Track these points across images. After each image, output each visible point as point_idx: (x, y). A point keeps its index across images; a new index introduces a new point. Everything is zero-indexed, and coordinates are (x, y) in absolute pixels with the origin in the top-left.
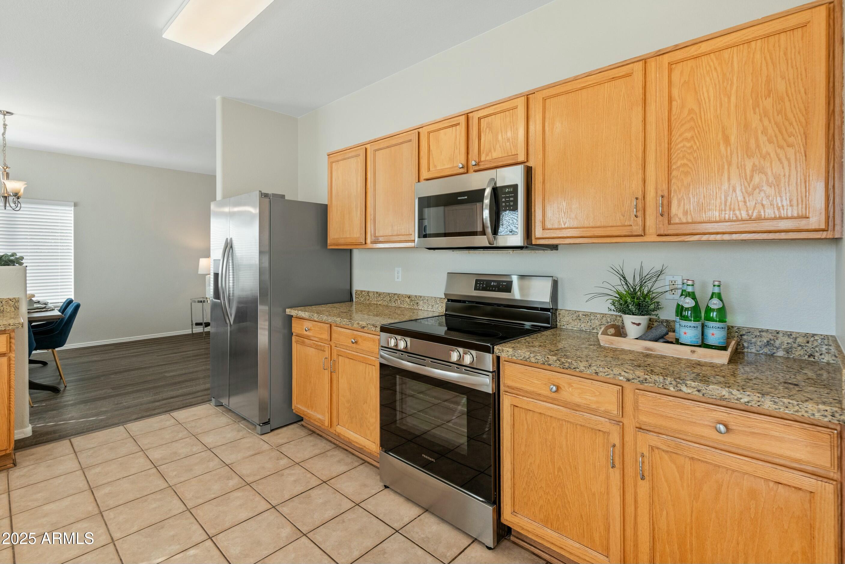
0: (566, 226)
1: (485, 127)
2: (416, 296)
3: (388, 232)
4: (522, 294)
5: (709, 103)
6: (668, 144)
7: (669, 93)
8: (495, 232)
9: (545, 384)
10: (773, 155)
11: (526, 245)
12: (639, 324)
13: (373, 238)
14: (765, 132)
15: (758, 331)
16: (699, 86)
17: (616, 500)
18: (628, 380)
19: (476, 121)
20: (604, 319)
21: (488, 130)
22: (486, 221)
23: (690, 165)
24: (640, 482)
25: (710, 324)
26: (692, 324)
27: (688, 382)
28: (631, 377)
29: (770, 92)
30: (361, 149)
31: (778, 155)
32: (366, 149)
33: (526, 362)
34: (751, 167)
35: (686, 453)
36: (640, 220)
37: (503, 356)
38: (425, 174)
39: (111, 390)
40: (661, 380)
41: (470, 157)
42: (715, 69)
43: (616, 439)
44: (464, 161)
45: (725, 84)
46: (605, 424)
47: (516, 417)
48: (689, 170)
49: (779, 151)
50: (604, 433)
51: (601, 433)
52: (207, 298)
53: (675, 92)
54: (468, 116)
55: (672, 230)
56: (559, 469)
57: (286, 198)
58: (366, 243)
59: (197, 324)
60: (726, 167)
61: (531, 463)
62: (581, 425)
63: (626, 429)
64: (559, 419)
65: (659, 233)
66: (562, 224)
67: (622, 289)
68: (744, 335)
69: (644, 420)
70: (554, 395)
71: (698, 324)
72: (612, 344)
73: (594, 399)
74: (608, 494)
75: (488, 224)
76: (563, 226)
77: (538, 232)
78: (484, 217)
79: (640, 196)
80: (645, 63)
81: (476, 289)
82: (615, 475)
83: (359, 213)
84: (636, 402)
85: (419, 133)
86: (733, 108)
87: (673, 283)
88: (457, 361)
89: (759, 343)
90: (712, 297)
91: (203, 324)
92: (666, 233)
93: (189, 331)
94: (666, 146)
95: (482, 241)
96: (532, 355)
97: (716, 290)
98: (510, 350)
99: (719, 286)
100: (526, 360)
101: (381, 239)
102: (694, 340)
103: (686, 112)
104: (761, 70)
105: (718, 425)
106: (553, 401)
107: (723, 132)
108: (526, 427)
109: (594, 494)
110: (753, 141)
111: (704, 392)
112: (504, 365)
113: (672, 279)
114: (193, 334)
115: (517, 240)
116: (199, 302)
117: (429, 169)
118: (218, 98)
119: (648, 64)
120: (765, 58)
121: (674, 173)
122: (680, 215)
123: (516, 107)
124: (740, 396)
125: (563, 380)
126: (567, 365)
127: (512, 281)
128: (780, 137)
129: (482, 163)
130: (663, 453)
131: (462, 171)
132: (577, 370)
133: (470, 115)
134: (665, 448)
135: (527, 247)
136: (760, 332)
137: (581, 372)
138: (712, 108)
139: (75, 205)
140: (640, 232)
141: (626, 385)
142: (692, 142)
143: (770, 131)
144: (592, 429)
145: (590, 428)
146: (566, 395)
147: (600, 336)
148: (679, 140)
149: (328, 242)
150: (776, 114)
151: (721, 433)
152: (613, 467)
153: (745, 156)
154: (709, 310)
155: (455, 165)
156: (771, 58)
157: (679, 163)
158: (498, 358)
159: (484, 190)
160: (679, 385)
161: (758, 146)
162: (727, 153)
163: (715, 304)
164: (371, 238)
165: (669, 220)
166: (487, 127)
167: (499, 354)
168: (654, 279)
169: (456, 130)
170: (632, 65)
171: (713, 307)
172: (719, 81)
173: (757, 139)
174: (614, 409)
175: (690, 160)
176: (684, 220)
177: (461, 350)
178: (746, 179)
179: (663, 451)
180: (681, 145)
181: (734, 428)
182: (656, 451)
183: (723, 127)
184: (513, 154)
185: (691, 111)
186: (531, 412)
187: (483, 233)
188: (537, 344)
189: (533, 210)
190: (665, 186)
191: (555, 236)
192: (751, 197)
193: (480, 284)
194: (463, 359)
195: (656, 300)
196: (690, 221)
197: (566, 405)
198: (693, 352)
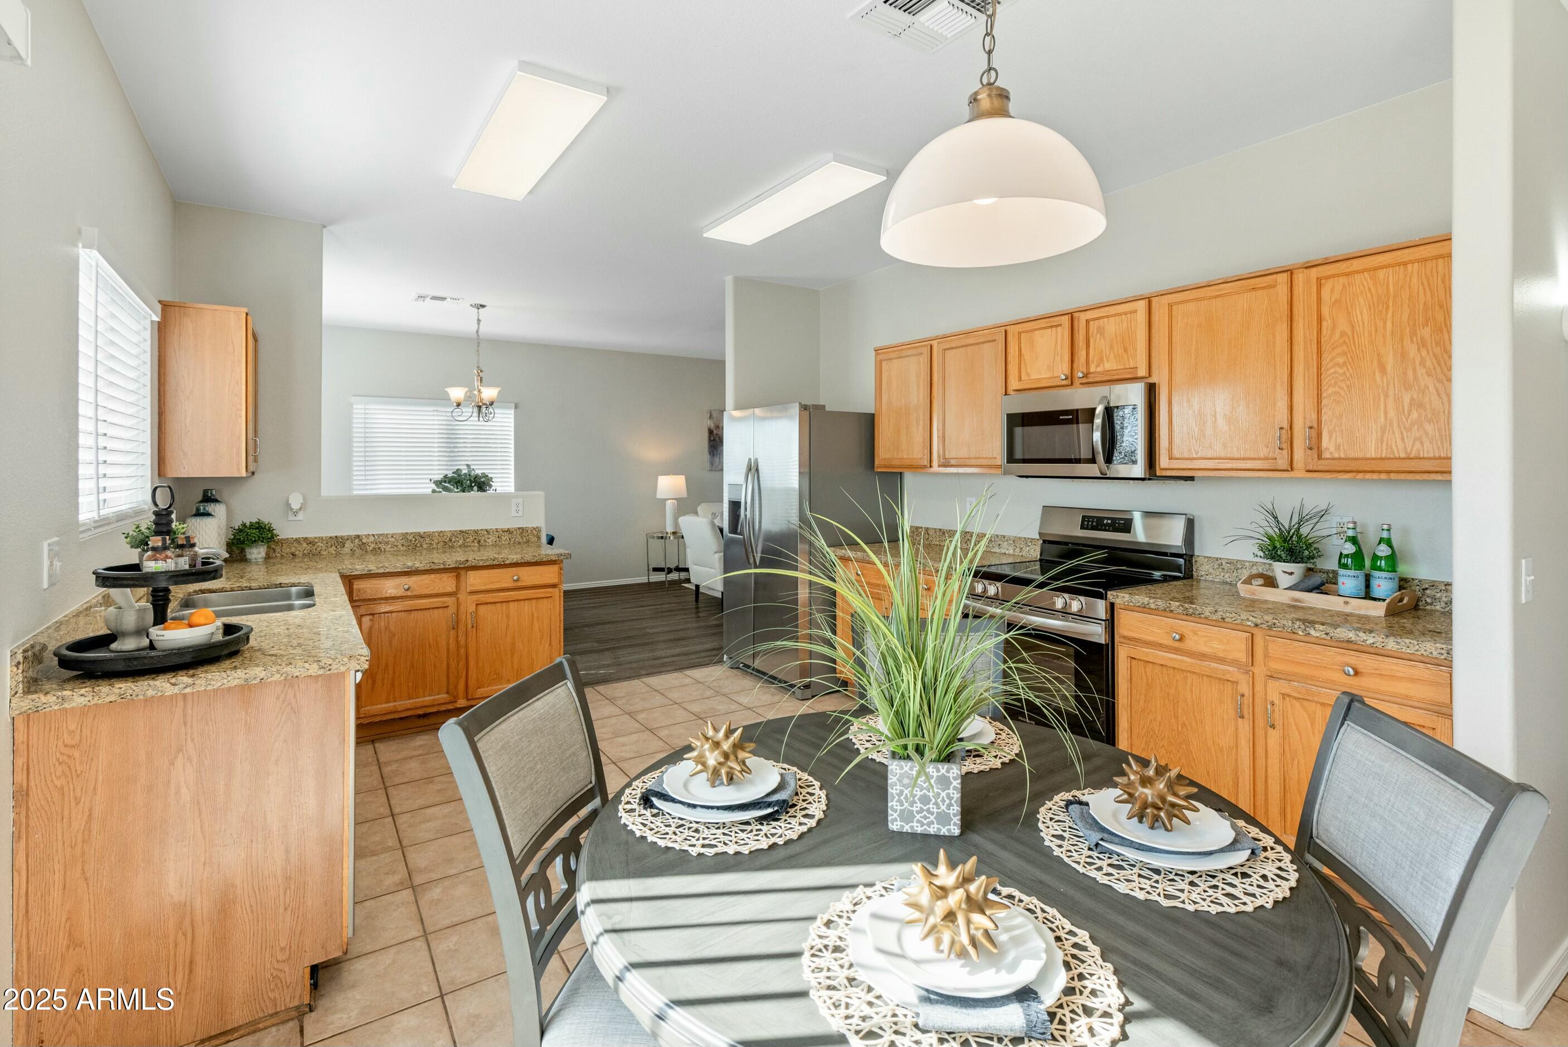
0: (1199, 456)
1: (1095, 331)
2: (997, 536)
3: (963, 453)
4: (1147, 536)
5: (1364, 327)
6: (1318, 368)
7: (1317, 311)
8: (1109, 460)
9: (1167, 633)
10: (1432, 389)
11: (1148, 476)
12: (1291, 574)
13: (942, 460)
14: (1423, 363)
15: (1443, 584)
16: (1352, 307)
17: (1245, 753)
18: (1256, 625)
19: (1083, 324)
20: (1255, 567)
21: (1099, 335)
22: (1097, 445)
23: (1343, 394)
24: (1270, 731)
25: (1376, 574)
26: (1352, 572)
27: (1317, 626)
28: (1259, 621)
29: (1427, 321)
30: (925, 346)
31: (1437, 391)
32: (931, 346)
33: (1144, 609)
34: (1408, 401)
35: (1316, 699)
36: (1285, 453)
37: (1118, 601)
38: (1014, 384)
39: (595, 644)
40: (1290, 625)
41: (1075, 366)
42: (1370, 289)
43: (1244, 688)
44: (1067, 371)
45: (1380, 307)
46: (1233, 672)
47: (1133, 671)
48: (1342, 399)
49: (1438, 385)
50: (1233, 682)
51: (1229, 683)
52: (667, 533)
53: (1325, 311)
54: (1072, 316)
55: (1322, 465)
56: (1184, 725)
57: (827, 409)
58: (931, 467)
59: (655, 570)
60: (1382, 398)
61: (1151, 721)
62: (1207, 676)
63: (1257, 678)
64: (1183, 670)
65: (1308, 469)
66: (1194, 453)
67: (1272, 532)
68: (1426, 589)
69: (1274, 667)
70: (1177, 644)
71: (1360, 574)
72: (1254, 594)
73: (1222, 647)
74: (1237, 748)
75: (1099, 447)
76: (1195, 456)
77: (1163, 461)
78: (1094, 440)
79: (1286, 425)
80: (1292, 274)
81: (1082, 527)
82: (1244, 727)
83: (921, 427)
84: (1266, 648)
85: (1006, 331)
86: (1388, 334)
87: (1342, 525)
88: (1062, 608)
89: (1444, 599)
90: (1380, 543)
91: (666, 570)
92: (1315, 468)
93: (644, 579)
94: (1315, 370)
95: (1093, 470)
96: (1151, 601)
97: (1385, 535)
98: (1127, 596)
99: (1389, 530)
100: (1144, 607)
101: (953, 462)
102: (1354, 591)
103: (1337, 335)
104: (1418, 296)
105: (1346, 668)
106: (1176, 651)
107: (1379, 361)
108: (1145, 681)
109: (1222, 750)
110: (1410, 373)
111: (1332, 635)
112: (1119, 613)
113: (1340, 521)
114: (649, 584)
115: (1138, 470)
116: (658, 538)
117: (1020, 379)
118: (729, 280)
119: (1295, 276)
120: (1422, 284)
121: (1324, 402)
122: (1332, 449)
123: (1135, 311)
124: (1365, 638)
125: (1187, 626)
126: (1191, 611)
127: (1132, 519)
128: (1439, 371)
129: (1091, 375)
130: (1294, 701)
131: (1065, 382)
132: (1202, 616)
133: (1076, 315)
134: (1295, 695)
135: (1149, 479)
136: (1446, 585)
137: (1206, 618)
138: (1366, 333)
139: (516, 407)
140: (1286, 466)
141: (1255, 631)
142: (1345, 369)
143: (1428, 363)
144: (1220, 679)
145: (1217, 678)
146: (1190, 644)
147: (1239, 584)
148: (1330, 365)
149: (877, 463)
150: (1434, 347)
151: (1349, 675)
152: (1242, 717)
153: (1402, 388)
154: (1375, 558)
155: (1055, 375)
156: (1429, 284)
157: (1330, 391)
158: (1112, 605)
159: (1094, 409)
160: (1307, 629)
161: (1415, 378)
162: (1383, 382)
163: (1383, 550)
164: (939, 461)
165: (1318, 455)
166: (1098, 332)
167: (1113, 600)
168: (1315, 521)
169: (1057, 332)
170: (1275, 276)
171: (1380, 554)
172: (1373, 304)
173: (1415, 371)
174: (1242, 657)
175: (1342, 388)
176: (1336, 455)
177: (1066, 596)
178: (1404, 413)
179: (1295, 698)
180: (1332, 371)
181: (1363, 671)
182: (1287, 699)
183: (1378, 355)
184: (1132, 366)
185: (1343, 334)
186: (1151, 665)
187: (1093, 461)
188: (1159, 592)
189: (1157, 435)
190: (1314, 416)
191: (1185, 467)
192: (1409, 434)
193: (1088, 521)
194: (1070, 606)
195: (1315, 546)
196: (1343, 456)
197: (1191, 654)
198: (1346, 603)
